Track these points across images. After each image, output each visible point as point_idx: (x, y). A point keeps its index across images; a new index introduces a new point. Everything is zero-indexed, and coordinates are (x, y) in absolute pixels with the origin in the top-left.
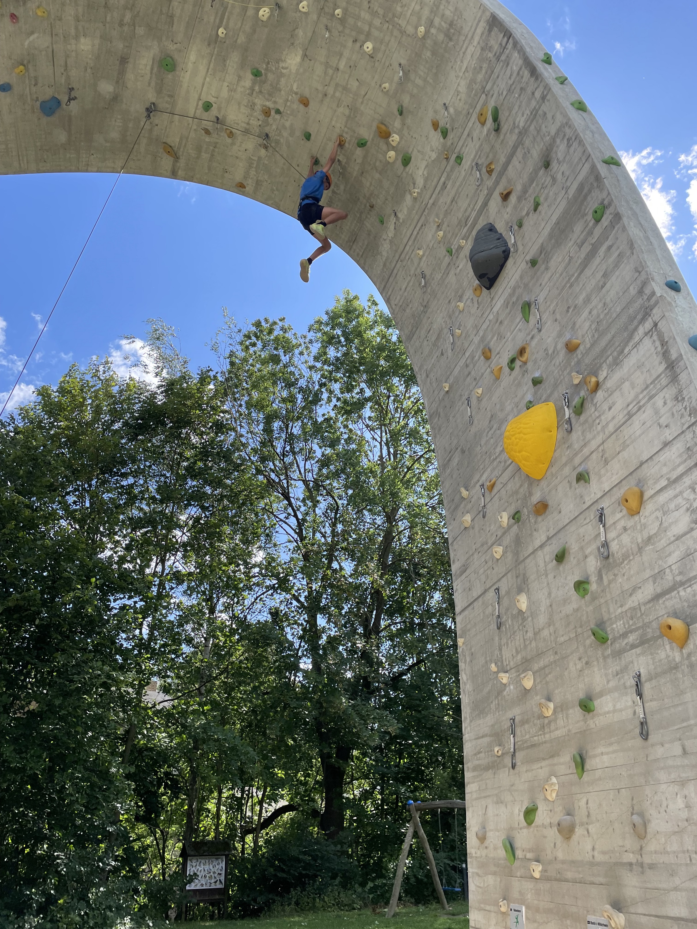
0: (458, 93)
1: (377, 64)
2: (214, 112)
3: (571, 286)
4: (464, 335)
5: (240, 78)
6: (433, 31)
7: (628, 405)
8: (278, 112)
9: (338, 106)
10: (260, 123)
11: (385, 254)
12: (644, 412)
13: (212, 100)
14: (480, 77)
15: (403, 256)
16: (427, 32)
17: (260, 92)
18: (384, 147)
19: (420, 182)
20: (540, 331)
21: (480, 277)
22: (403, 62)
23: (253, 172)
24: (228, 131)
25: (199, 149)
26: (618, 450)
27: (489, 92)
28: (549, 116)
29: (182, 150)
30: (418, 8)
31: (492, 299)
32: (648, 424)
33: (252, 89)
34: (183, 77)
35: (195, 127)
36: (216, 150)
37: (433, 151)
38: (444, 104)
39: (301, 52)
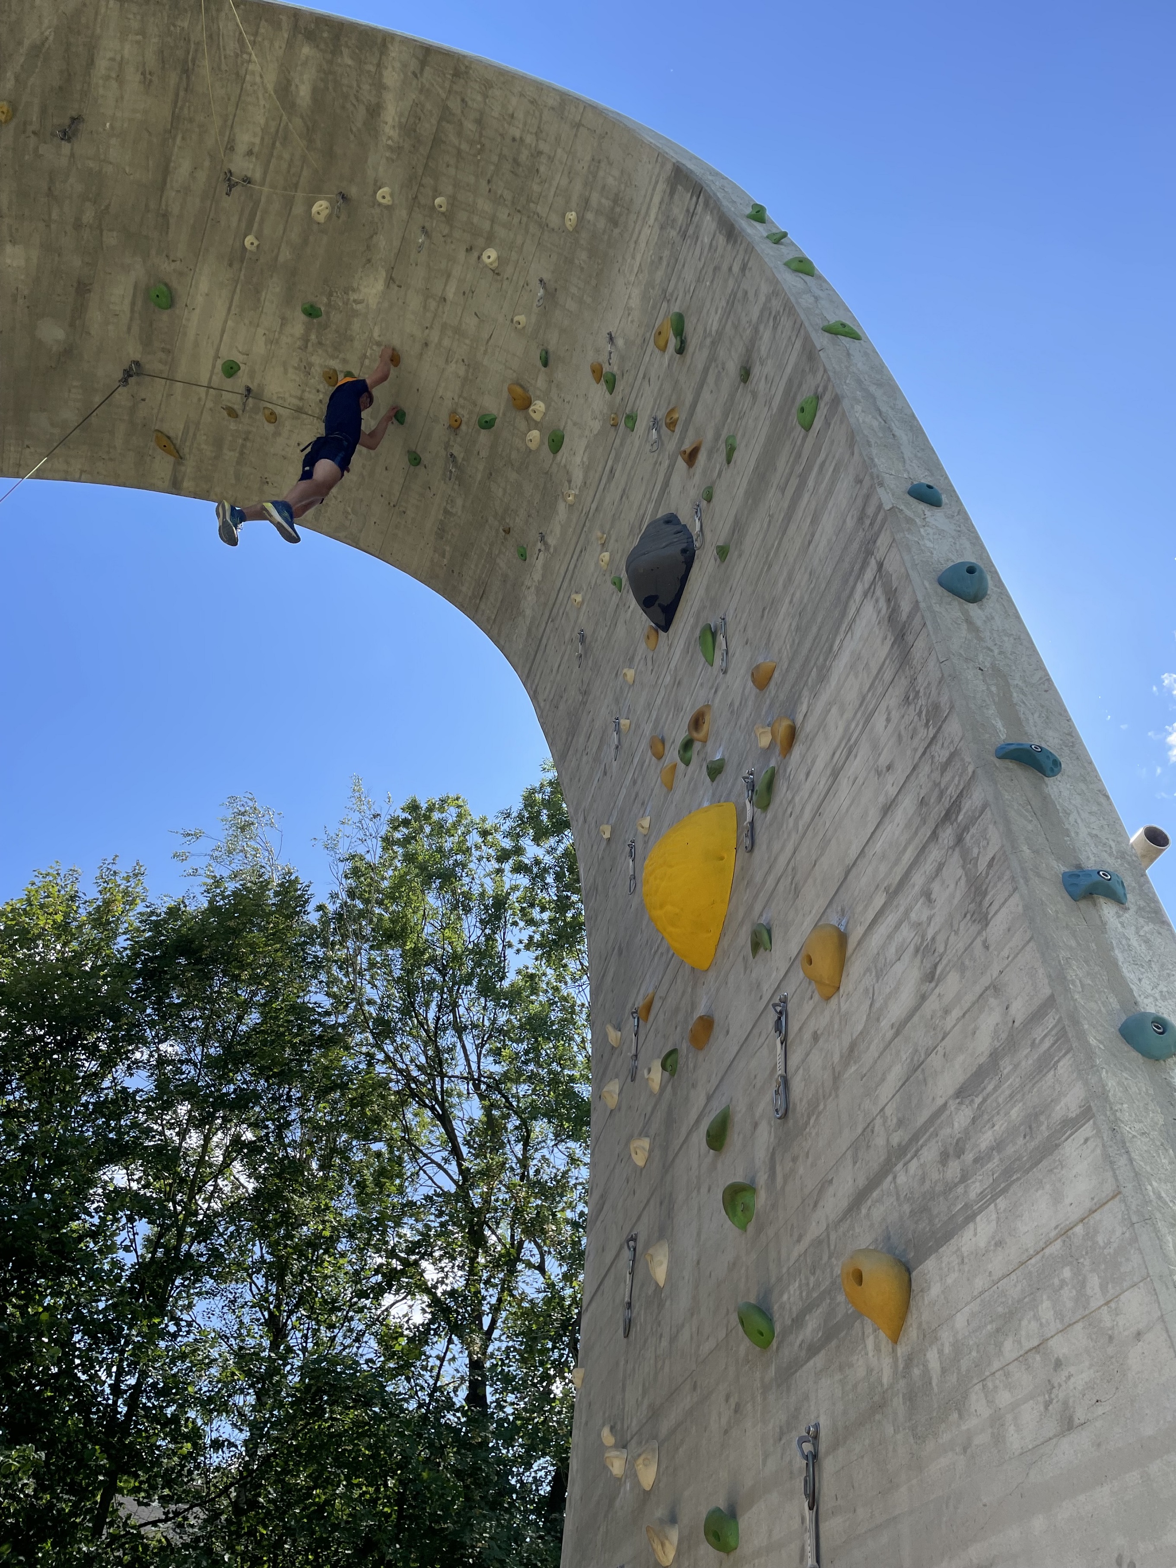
0: (628, 310)
1: (506, 283)
2: (242, 379)
3: (770, 566)
4: (633, 726)
5: (284, 321)
6: (590, 216)
7: (834, 754)
9: (447, 362)
10: (321, 396)
11: (528, 612)
12: (856, 756)
13: (239, 358)
14: (660, 274)
15: (555, 611)
16: (581, 219)
17: (320, 344)
18: (522, 425)
19: (578, 476)
20: (725, 672)
21: (647, 603)
22: (546, 276)
24: (267, 412)
25: (218, 443)
26: (814, 858)
27: (672, 295)
28: (751, 295)
29: (188, 444)
30: (564, 182)
31: (670, 647)
32: (860, 781)
33: (306, 340)
34: (188, 320)
35: (210, 404)
36: (249, 444)
37: (595, 418)
38: (610, 334)
39: (384, 274)
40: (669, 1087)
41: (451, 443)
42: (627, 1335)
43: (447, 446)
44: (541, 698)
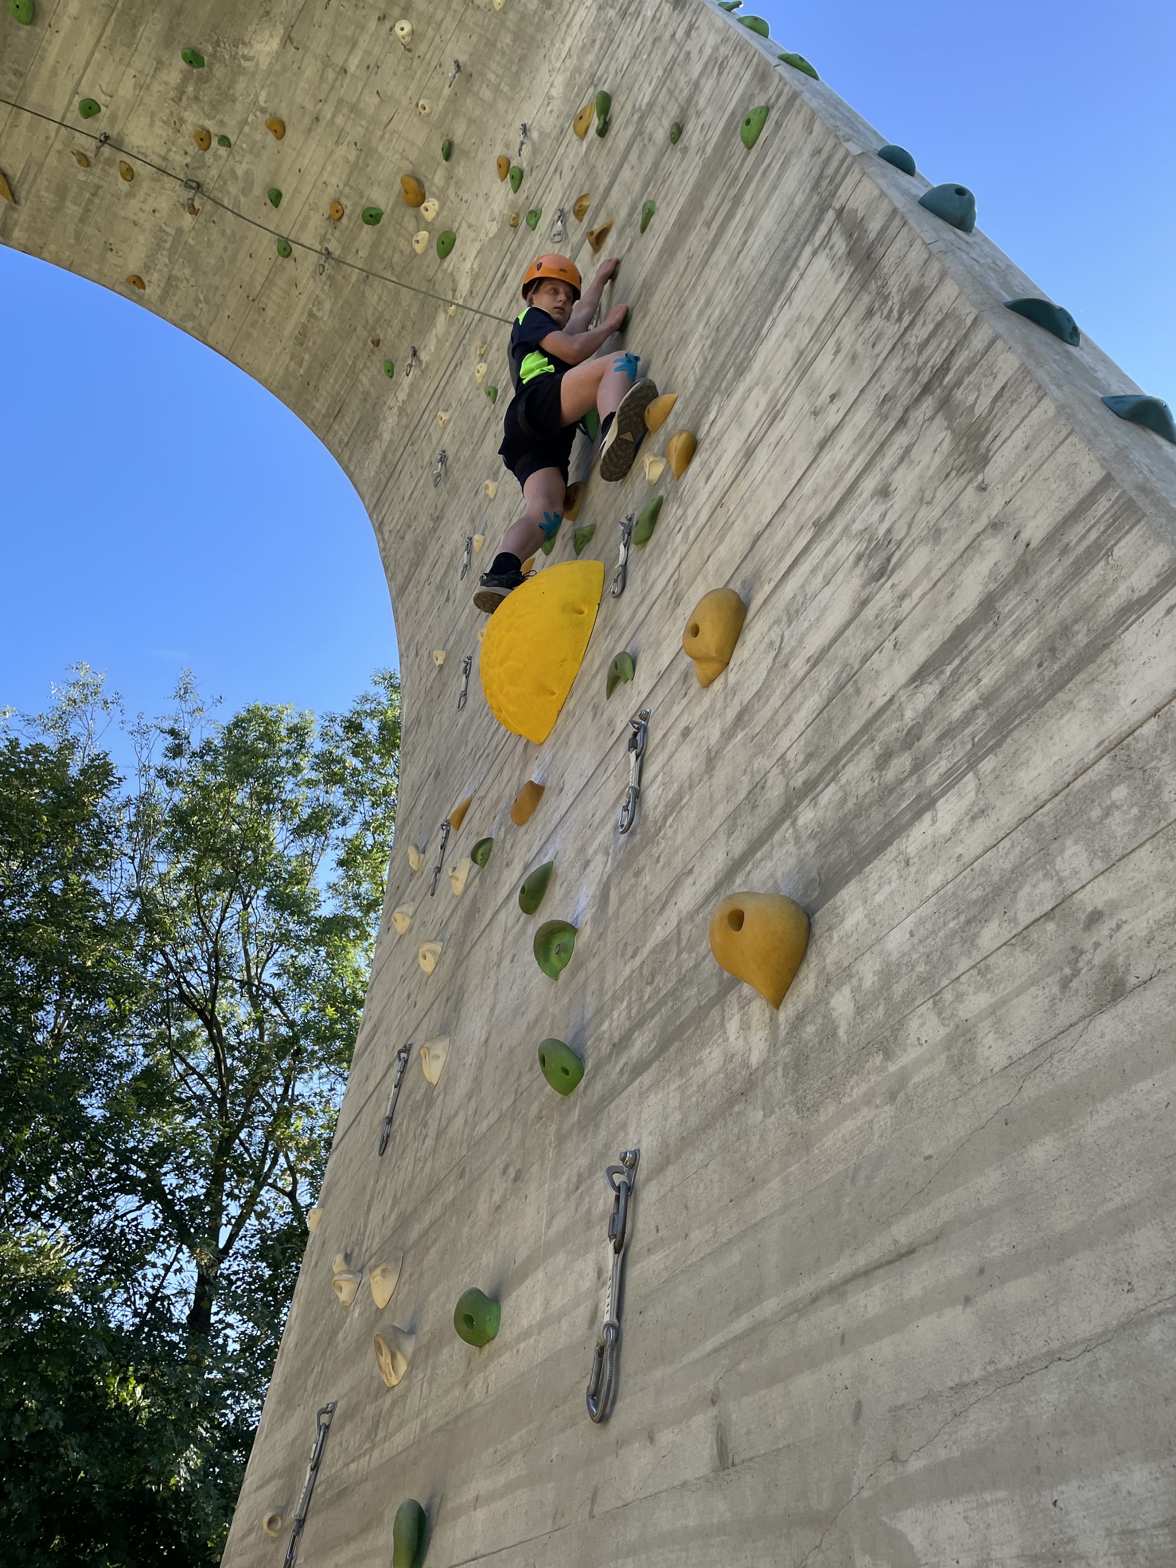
0: (549, 98)
1: (416, 61)
2: (101, 124)
3: (683, 306)
5: (160, 64)
7: (750, 435)
8: (224, 141)
9: (337, 143)
10: (189, 160)
11: (386, 436)
12: (784, 416)
13: (101, 99)
14: (591, 57)
15: (417, 433)
17: (196, 98)
18: (410, 224)
19: (465, 283)
22: (462, 59)
23: (163, 259)
24: (124, 167)
25: (61, 192)
26: (708, 553)
27: (600, 79)
28: (694, 54)
29: (26, 187)
32: (788, 436)
33: (181, 91)
34: (49, 43)
35: (58, 146)
36: (97, 201)
37: (493, 220)
38: (524, 126)
39: (282, 31)
40: (477, 881)
41: (329, 236)
42: (382, 1154)
43: (323, 239)
44: (386, 529)
